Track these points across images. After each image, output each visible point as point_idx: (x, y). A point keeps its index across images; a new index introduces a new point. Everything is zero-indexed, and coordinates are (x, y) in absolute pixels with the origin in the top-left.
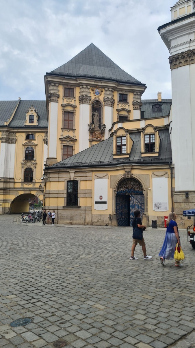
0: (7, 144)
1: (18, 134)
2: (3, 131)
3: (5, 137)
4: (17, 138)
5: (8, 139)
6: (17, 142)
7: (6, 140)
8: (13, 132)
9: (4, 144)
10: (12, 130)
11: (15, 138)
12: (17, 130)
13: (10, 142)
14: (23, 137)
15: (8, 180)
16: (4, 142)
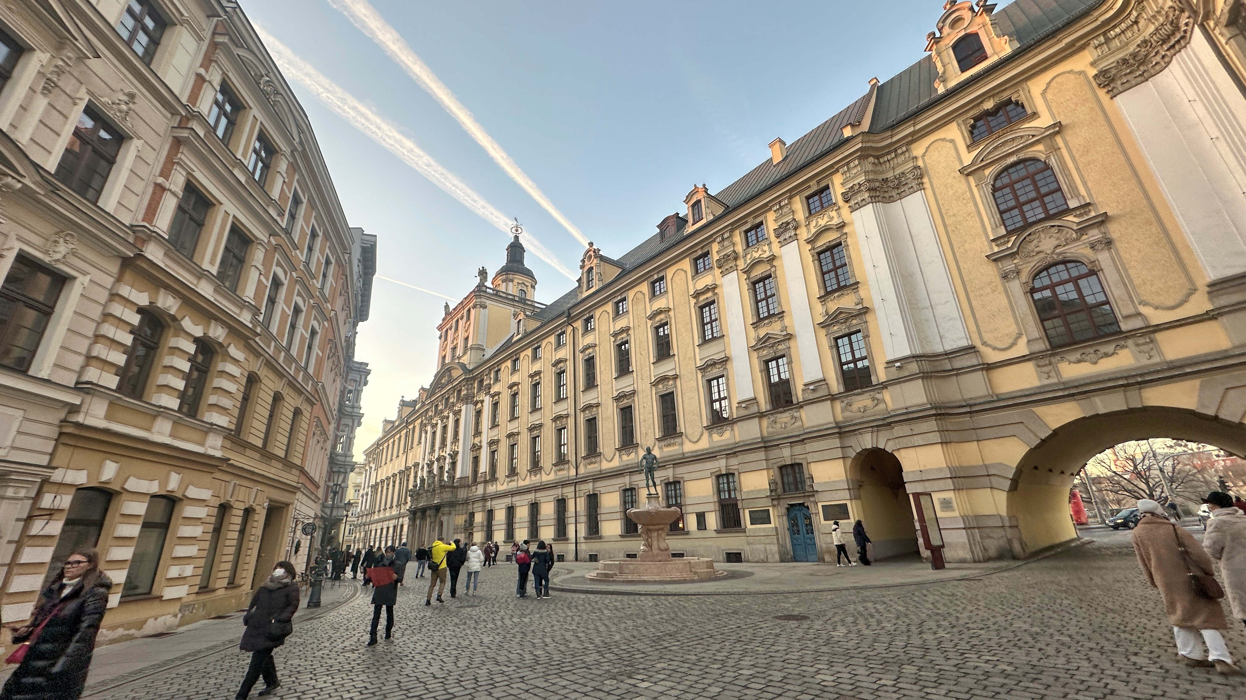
0: (880, 205)
1: (918, 149)
2: (848, 163)
3: (862, 179)
4: (920, 163)
5: (877, 184)
6: (925, 180)
7: (869, 190)
8: (892, 149)
9: (869, 209)
10: (889, 141)
11: (908, 167)
12: (911, 129)
13: (894, 194)
14: (952, 141)
15: (943, 362)
16: (864, 203)
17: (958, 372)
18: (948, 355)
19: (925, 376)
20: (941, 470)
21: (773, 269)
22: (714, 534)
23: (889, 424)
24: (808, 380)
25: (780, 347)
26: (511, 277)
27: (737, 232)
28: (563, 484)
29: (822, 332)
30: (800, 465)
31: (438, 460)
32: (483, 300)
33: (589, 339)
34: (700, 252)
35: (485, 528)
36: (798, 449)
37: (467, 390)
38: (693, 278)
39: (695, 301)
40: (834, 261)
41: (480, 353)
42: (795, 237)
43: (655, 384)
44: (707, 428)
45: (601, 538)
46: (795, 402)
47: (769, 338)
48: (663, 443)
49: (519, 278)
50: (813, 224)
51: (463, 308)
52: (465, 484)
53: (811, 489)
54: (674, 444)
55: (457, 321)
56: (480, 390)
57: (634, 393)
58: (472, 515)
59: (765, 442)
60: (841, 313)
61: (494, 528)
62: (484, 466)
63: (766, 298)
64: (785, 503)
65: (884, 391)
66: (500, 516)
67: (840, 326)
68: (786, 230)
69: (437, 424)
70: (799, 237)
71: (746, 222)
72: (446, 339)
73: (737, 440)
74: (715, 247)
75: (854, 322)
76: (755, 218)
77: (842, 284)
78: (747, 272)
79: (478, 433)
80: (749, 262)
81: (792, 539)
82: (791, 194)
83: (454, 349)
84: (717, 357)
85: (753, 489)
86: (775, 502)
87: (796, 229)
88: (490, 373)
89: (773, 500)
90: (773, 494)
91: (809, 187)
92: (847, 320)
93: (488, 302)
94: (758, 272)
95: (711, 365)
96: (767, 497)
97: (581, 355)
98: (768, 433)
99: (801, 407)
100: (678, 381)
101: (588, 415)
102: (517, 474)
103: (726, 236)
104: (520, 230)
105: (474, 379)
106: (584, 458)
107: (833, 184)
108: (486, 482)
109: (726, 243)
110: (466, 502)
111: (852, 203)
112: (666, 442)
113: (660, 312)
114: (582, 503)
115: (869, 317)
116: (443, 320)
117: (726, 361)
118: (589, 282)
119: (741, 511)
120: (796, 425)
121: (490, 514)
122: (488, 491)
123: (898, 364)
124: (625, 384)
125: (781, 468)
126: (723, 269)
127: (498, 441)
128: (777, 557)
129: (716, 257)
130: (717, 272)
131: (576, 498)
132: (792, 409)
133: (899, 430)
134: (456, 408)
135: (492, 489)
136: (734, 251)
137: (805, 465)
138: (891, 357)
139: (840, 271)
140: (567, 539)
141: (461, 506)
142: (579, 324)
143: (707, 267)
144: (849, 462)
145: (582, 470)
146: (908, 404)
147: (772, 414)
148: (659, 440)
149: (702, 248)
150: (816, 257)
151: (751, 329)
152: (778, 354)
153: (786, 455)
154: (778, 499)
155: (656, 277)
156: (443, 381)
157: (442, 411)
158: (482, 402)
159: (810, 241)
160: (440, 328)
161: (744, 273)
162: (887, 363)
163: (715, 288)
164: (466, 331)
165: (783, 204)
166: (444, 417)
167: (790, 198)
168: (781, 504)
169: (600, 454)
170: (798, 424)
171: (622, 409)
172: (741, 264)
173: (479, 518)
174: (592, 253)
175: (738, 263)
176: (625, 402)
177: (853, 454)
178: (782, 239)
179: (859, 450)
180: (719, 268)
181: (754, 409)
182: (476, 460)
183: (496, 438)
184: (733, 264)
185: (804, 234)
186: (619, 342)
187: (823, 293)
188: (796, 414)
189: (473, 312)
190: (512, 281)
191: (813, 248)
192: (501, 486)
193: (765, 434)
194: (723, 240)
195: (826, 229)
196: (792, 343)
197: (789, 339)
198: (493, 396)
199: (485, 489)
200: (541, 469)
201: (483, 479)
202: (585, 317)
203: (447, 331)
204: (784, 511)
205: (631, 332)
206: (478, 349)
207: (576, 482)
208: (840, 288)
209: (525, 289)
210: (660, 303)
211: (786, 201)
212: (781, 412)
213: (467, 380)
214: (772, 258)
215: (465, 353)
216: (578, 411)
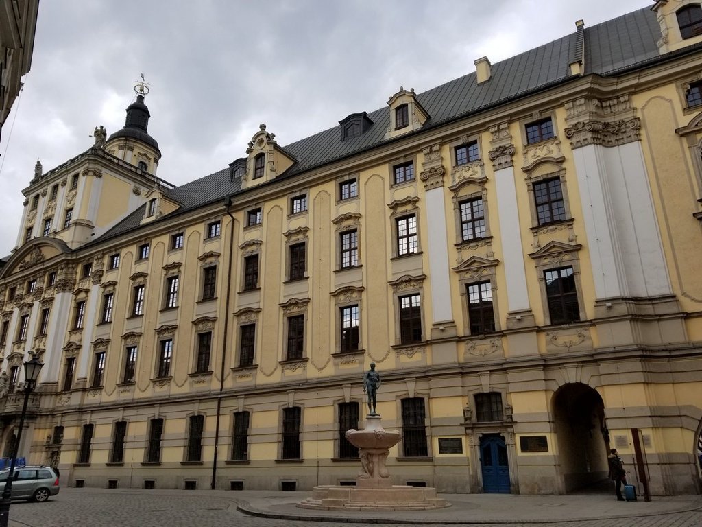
0: (600, 147)
1: (639, 101)
2: (574, 101)
3: (586, 119)
4: (639, 115)
5: (600, 127)
6: (643, 132)
7: (593, 131)
8: (615, 95)
9: (591, 149)
10: (614, 88)
11: (628, 116)
12: (635, 81)
13: (613, 139)
14: (670, 101)
15: (647, 306)
16: (586, 142)
17: (661, 318)
18: (652, 300)
19: (634, 318)
20: (642, 408)
21: (484, 192)
22: (395, 462)
23: (595, 361)
24: (513, 309)
25: (485, 272)
26: (131, 144)
27: (446, 148)
28: (202, 398)
29: (533, 263)
30: (499, 394)
31: (10, 358)
32: (97, 166)
33: (253, 235)
34: (402, 161)
35: (79, 447)
36: (497, 378)
37: (66, 274)
38: (392, 187)
39: (392, 211)
40: (549, 194)
41: (90, 231)
42: (510, 164)
43: (335, 295)
44: (395, 348)
45: (248, 463)
46: (497, 329)
47: (475, 261)
48: (339, 360)
49: (139, 148)
50: (531, 153)
51: (67, 172)
52: (50, 390)
53: (509, 420)
54: (354, 362)
55: (56, 187)
56: (85, 275)
57: (307, 301)
58: (59, 430)
59: (462, 368)
60: (554, 246)
61: (92, 447)
62: (83, 370)
63: (473, 220)
64: (479, 433)
65: (592, 329)
66: (104, 433)
67: (552, 259)
68: (502, 154)
69: (11, 313)
70: (515, 164)
71: (459, 138)
72: (35, 207)
73: (429, 363)
74: (420, 159)
75: (567, 257)
76: (469, 136)
77: (556, 218)
78: (455, 190)
79: (76, 329)
80: (457, 180)
81: (483, 470)
82: (511, 119)
83: (48, 220)
84: (414, 274)
85: (445, 416)
86: (469, 431)
87: (513, 155)
88: (103, 257)
89: (466, 428)
90: (468, 422)
91: (531, 115)
92: (560, 254)
93: (104, 171)
94: (467, 192)
95: (406, 281)
96: (461, 425)
97: (241, 252)
98: (465, 359)
99: (504, 335)
100: (364, 294)
101: (244, 320)
102: (134, 384)
103: (435, 148)
104: (146, 90)
105: (77, 262)
106: (234, 370)
107: (555, 117)
108: (84, 390)
109: (433, 156)
110: (52, 414)
111: (574, 140)
112: (344, 359)
113: (349, 217)
114: (227, 423)
115: (581, 254)
116: (33, 182)
117: (424, 279)
118: (256, 169)
119: (428, 440)
120: (496, 353)
121: (88, 430)
122: (85, 402)
123: (609, 304)
124: (298, 290)
125: (477, 396)
126: (428, 183)
127: (107, 342)
128: (468, 488)
129: (420, 169)
130: (420, 185)
131: (218, 415)
132: (493, 337)
133: (604, 368)
134: (46, 295)
135: (92, 399)
136: (443, 167)
137: (503, 395)
138: (601, 296)
139: (554, 205)
140: (201, 464)
141: (44, 418)
142: (241, 217)
143: (408, 178)
144: (551, 394)
145: (229, 384)
146: (617, 343)
147: (471, 340)
148: (335, 356)
149: (405, 156)
150: (532, 187)
151: (454, 250)
152: (482, 279)
153: (485, 383)
154: (472, 428)
155: (346, 178)
156: (28, 259)
157: (21, 297)
158: (87, 291)
159: (527, 171)
160: (26, 192)
161: (452, 191)
162: (597, 302)
163: (417, 201)
164: (70, 201)
165: (501, 127)
166: (25, 305)
167: (510, 122)
168: (475, 433)
169: (256, 367)
170: (499, 352)
171: (290, 319)
172: (449, 181)
173: (72, 434)
174: (263, 137)
175: (445, 179)
176: (295, 311)
177: (556, 388)
178: (497, 162)
179: (562, 384)
180: (424, 181)
181: (450, 333)
182: (70, 362)
183: (105, 337)
184: (440, 180)
185: (521, 162)
186: (293, 243)
187: (536, 224)
188: (497, 343)
189: (82, 179)
190: (132, 149)
191: (530, 178)
192: (109, 396)
193: (462, 360)
194: (431, 152)
195: (544, 161)
196: (498, 270)
197: (496, 265)
198: (105, 286)
199: (83, 398)
200: (170, 378)
201: (81, 387)
202: (250, 209)
203: (37, 197)
204: (477, 441)
205: (309, 234)
206: (87, 225)
207: (219, 398)
208: (553, 223)
209: (146, 161)
210: (348, 208)
211: (506, 125)
212: (481, 339)
213: (67, 262)
214: (483, 181)
215: (64, 229)
216: (231, 315)
